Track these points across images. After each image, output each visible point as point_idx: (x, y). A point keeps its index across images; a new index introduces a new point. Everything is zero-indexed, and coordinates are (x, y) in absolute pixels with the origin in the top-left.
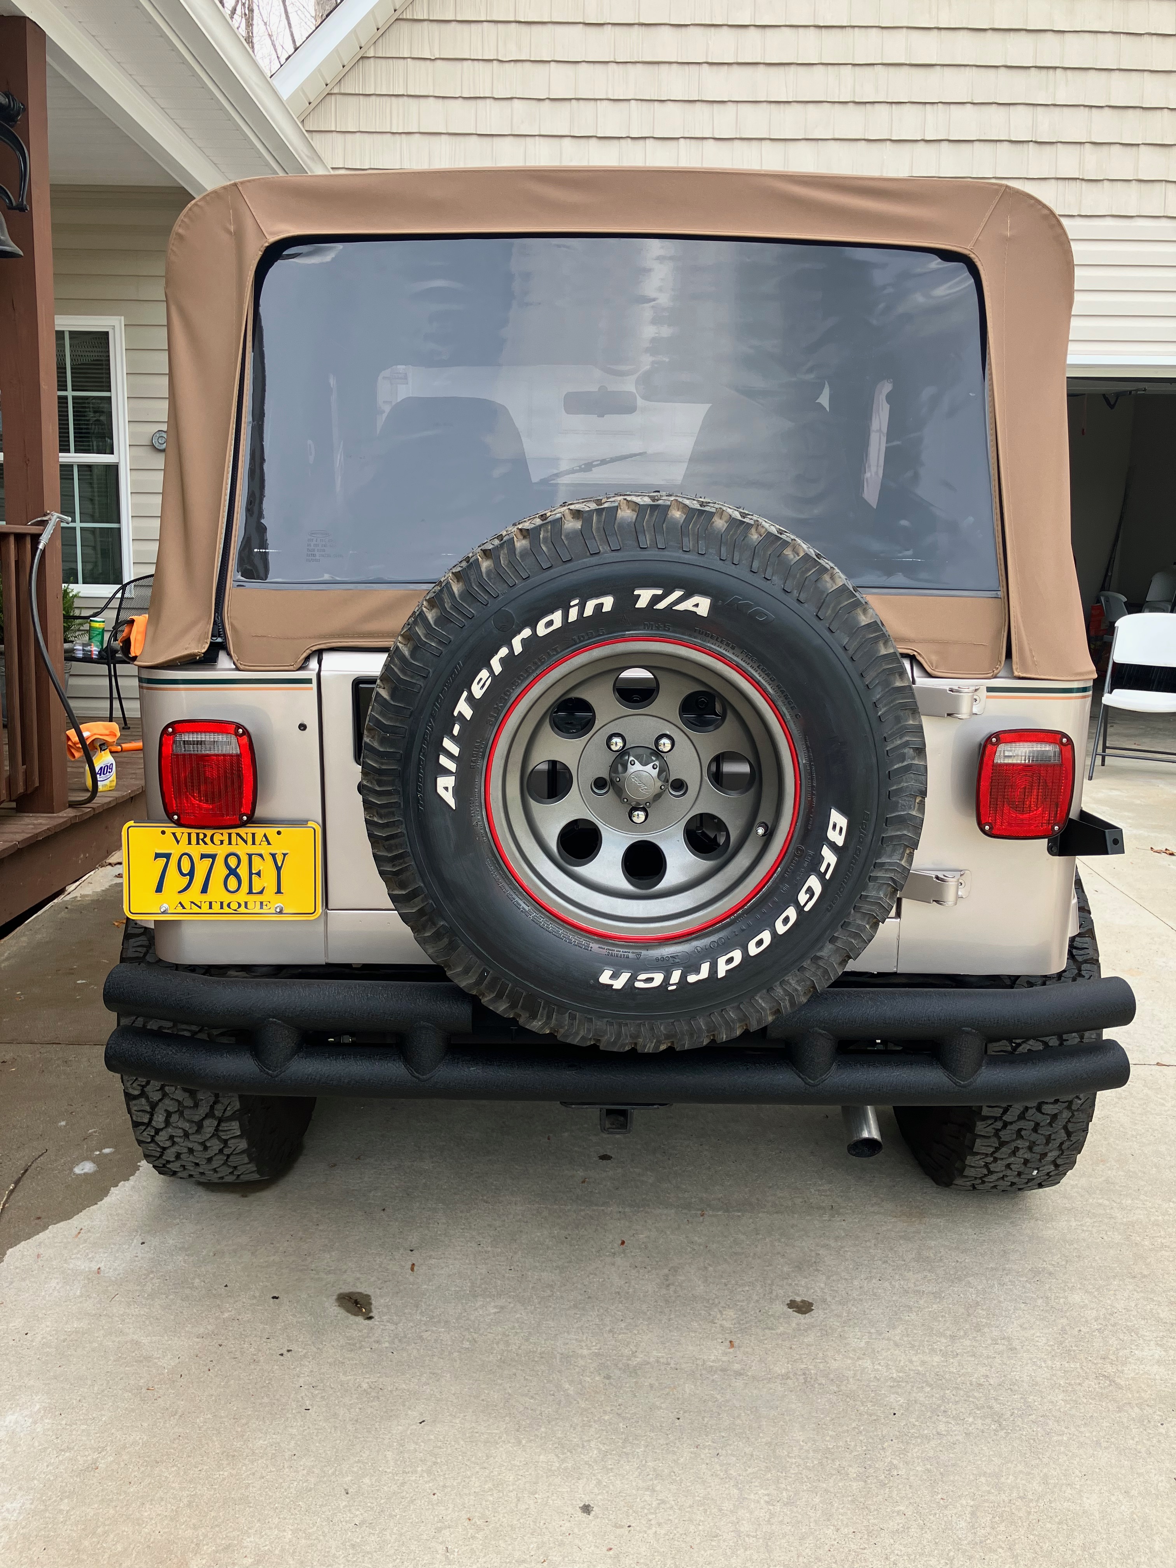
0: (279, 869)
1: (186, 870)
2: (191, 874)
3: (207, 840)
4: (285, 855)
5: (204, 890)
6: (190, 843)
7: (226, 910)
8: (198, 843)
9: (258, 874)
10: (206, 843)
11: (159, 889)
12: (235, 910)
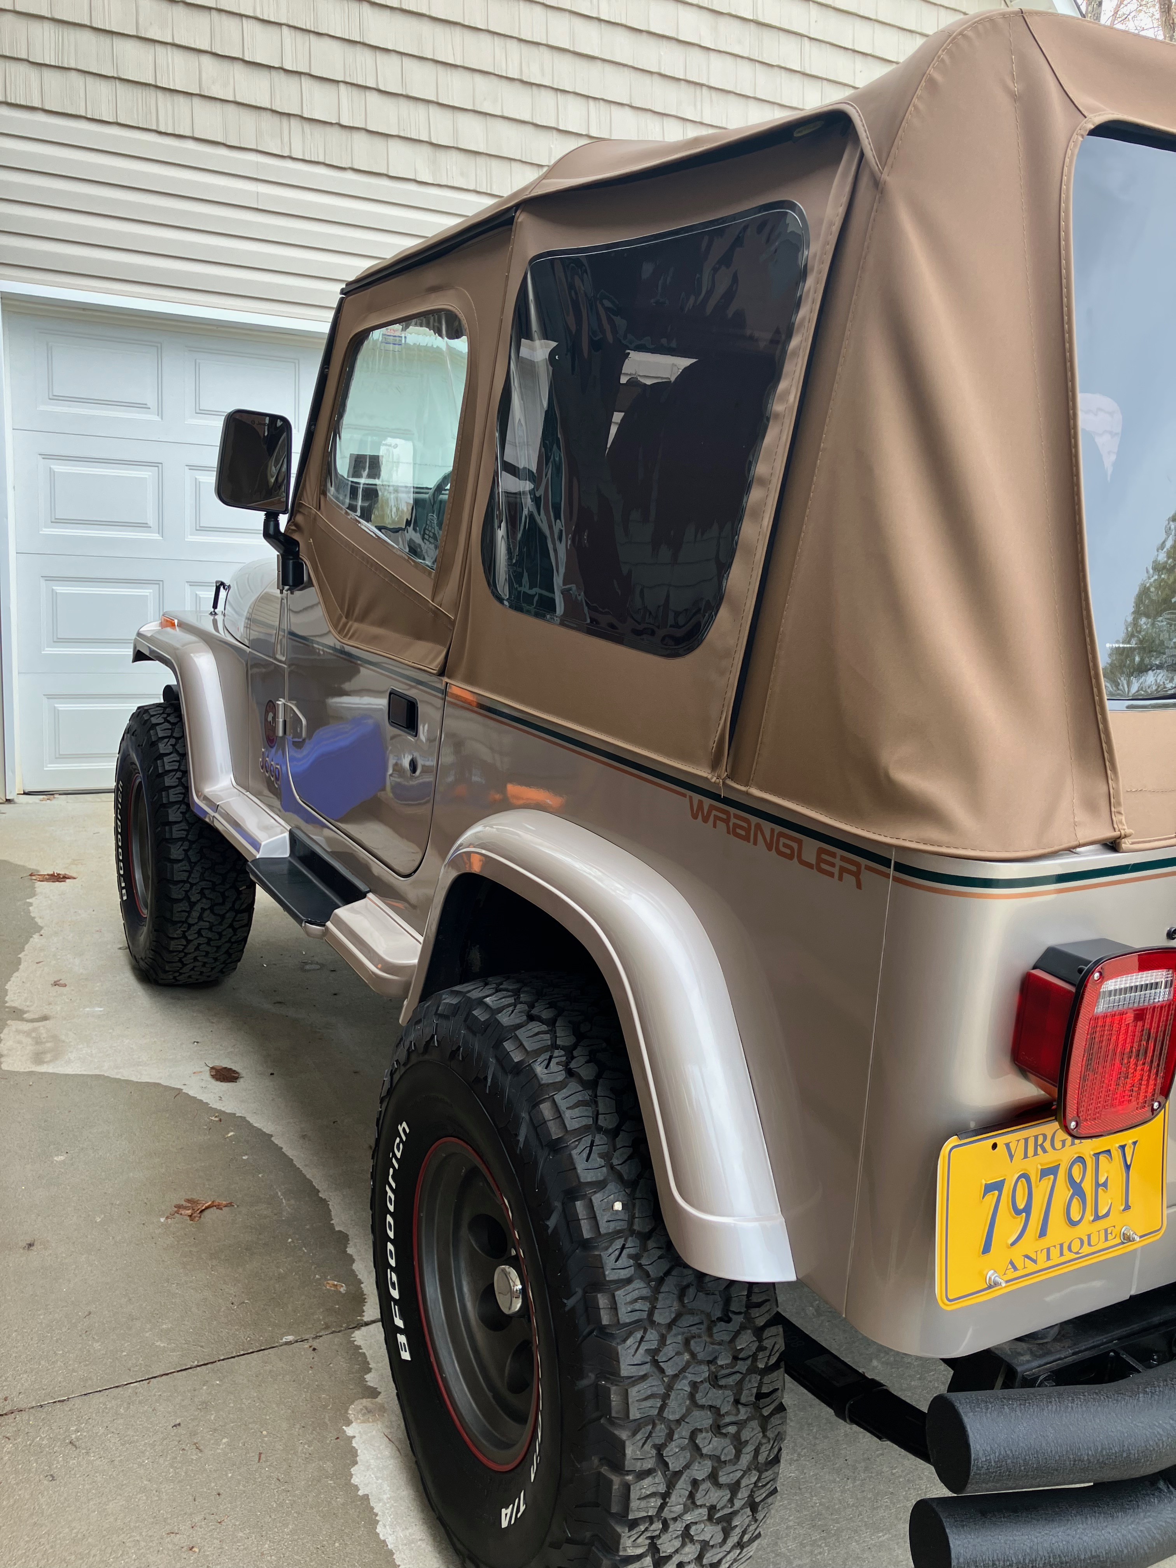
0: (1128, 1167)
1: (1021, 1205)
2: (1028, 1209)
3: (1047, 1145)
4: (1135, 1143)
5: (1043, 1233)
6: (1026, 1156)
7: (1068, 1256)
8: (1036, 1154)
9: (1105, 1185)
10: (1045, 1151)
11: (987, 1249)
12: (1077, 1253)
